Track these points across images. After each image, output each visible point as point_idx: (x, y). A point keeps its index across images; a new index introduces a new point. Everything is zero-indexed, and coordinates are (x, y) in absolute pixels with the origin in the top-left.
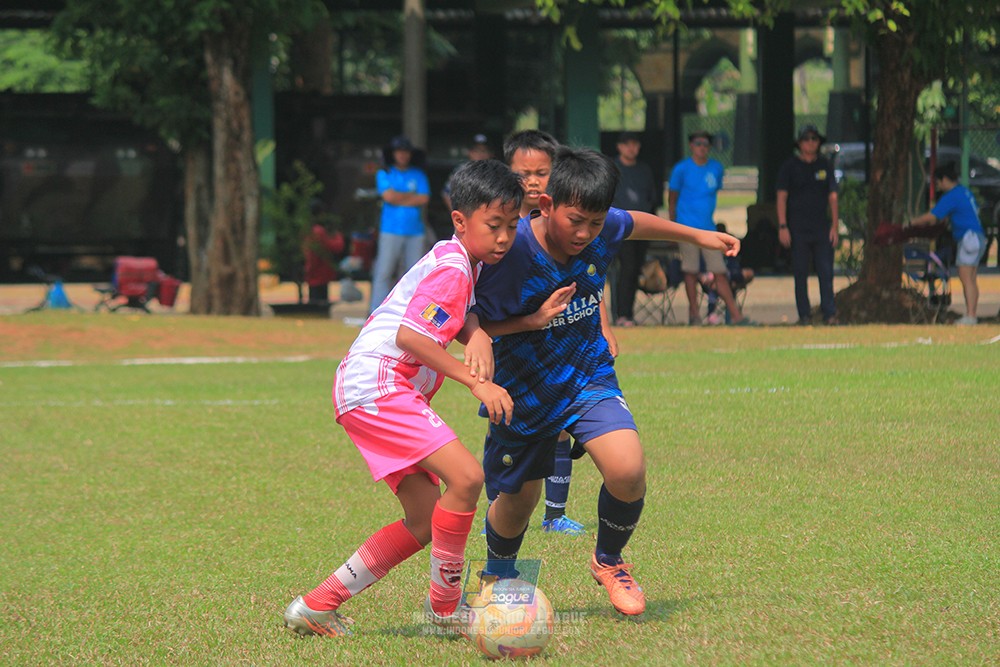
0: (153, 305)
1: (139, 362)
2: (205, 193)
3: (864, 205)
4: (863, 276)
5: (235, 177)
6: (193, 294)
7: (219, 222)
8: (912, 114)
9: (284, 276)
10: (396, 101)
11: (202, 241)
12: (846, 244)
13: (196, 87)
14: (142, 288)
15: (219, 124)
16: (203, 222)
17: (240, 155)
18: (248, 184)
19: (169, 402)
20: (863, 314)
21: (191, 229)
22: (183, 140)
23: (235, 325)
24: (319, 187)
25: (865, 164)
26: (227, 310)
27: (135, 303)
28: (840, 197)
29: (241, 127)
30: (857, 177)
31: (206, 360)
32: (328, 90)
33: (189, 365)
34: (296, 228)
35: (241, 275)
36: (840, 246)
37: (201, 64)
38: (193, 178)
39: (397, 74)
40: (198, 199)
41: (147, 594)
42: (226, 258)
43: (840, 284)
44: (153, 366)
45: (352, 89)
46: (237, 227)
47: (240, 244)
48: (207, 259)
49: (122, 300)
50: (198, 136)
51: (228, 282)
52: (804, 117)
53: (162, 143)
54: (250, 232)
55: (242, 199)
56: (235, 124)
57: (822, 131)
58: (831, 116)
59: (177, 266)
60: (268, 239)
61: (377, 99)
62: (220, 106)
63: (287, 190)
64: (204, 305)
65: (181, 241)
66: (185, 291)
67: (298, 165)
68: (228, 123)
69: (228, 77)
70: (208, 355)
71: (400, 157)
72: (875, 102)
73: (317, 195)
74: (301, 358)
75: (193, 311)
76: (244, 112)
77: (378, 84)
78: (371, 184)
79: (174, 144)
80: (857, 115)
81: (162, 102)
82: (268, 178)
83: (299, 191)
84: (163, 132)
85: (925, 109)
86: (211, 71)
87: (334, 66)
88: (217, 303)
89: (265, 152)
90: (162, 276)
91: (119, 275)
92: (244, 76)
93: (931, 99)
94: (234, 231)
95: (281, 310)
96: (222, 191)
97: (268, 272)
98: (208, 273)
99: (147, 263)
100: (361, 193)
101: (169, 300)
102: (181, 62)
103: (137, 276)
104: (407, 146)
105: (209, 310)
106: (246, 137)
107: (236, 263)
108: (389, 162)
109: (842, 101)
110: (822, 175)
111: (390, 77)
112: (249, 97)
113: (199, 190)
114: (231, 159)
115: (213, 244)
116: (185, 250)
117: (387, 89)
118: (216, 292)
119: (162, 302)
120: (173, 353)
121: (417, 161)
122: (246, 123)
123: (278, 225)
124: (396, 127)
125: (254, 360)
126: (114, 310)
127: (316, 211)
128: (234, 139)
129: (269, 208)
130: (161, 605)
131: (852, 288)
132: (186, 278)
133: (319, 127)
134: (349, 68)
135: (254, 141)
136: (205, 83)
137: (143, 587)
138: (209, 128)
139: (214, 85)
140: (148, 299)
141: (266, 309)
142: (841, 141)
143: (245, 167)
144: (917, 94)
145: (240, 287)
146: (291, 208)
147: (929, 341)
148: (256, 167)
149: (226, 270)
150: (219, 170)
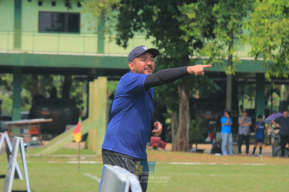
0: (159, 149)
2: (176, 122)
5: (184, 118)
6: (173, 146)
7: (180, 129)
11: (175, 133)
13: (176, 96)
15: (181, 105)
16: (176, 129)
17: (186, 113)
18: (188, 119)
21: (173, 131)
23: (184, 154)
24: (201, 121)
26: (181, 150)
29: (186, 106)
34: (196, 131)
35: (185, 142)
37: (177, 90)
38: (173, 118)
42: (181, 138)
46: (184, 130)
47: (185, 134)
48: (176, 138)
49: (152, 147)
51: (182, 143)
54: (187, 131)
55: (186, 123)
56: (185, 105)
62: (181, 100)
63: (194, 121)
64: (175, 149)
67: (196, 115)
68: (183, 104)
69: (183, 94)
73: (201, 123)
75: (173, 150)
76: (187, 102)
83: (197, 121)
86: (179, 92)
88: (179, 149)
91: (151, 141)
94: (183, 131)
96: (181, 121)
98: (177, 141)
101: (163, 147)
102: (172, 89)
103: (156, 141)
105: (177, 150)
106: (188, 108)
107: (184, 139)
114: (183, 113)
115: (178, 134)
118: (179, 146)
123: (191, 130)
126: (150, 150)
128: (184, 108)
132: (170, 141)
136: (178, 95)
138: (178, 105)
139: (180, 95)
143: (187, 115)
145: (185, 145)
146: (194, 126)
149: (181, 141)
150: (180, 116)
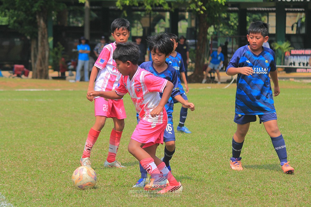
0: (23, 76)
1: (20, 90)
2: (36, 50)
3: (195, 55)
4: (194, 72)
5: (43, 46)
6: (33, 74)
7: (39, 56)
8: (206, 33)
9: (55, 70)
10: (83, 28)
11: (35, 61)
12: (190, 64)
13: (34, 24)
14: (20, 72)
15: (40, 33)
16: (35, 56)
17: (45, 41)
18: (47, 47)
19: (27, 100)
20: (194, 81)
21: (33, 58)
22: (31, 36)
23: (43, 81)
24: (64, 48)
25: (195, 45)
26: (41, 78)
27: (19, 76)
28: (189, 53)
29: (45, 34)
30: (193, 48)
31: (35, 90)
32: (66, 25)
33: (32, 91)
34: (58, 58)
35: (44, 69)
36: (189, 65)
37: (35, 18)
38: (33, 46)
39: (83, 22)
40: (34, 51)
41: (21, 146)
42: (41, 65)
43: (189, 74)
44: (23, 91)
45: (72, 25)
46: (44, 58)
47: (44, 62)
48: (36, 65)
49: (16, 75)
50: (34, 36)
51: (41, 71)
52: (181, 34)
53: (26, 37)
54: (47, 59)
55: (45, 51)
57: (185, 37)
58: (187, 34)
59: (29, 67)
60: (51, 61)
61: (78, 28)
62: (40, 29)
63: (56, 49)
64: (35, 77)
65: (30, 61)
66: (31, 73)
67: (59, 43)
68: (42, 33)
69: (42, 22)
70: (36, 88)
71: (83, 41)
72: (198, 30)
73: (63, 50)
74: (59, 90)
75: (33, 78)
76: (46, 30)
77: (78, 24)
78: (76, 48)
79: (28, 38)
80: (193, 33)
81: (26, 27)
82: (51, 46)
83: (59, 49)
84: (26, 35)
85: (210, 32)
86: (38, 20)
87: (67, 19)
88: (39, 76)
89: (51, 40)
90: (25, 69)
91: (15, 69)
92: (46, 21)
93: (211, 30)
95: (54, 78)
96: (40, 49)
97: (51, 69)
98: (37, 69)
99: (21, 66)
100: (74, 50)
101: (27, 75)
102: (31, 18)
103: (19, 69)
104: (84, 39)
105: (37, 78)
106: (46, 36)
107: (43, 66)
108: (80, 43)
109: (190, 30)
110: (185, 47)
111: (81, 22)
112: (47, 27)
113: (34, 49)
114: (42, 41)
115: (38, 62)
116: (31, 64)
117: (80, 25)
118: (38, 73)
119: (25, 76)
120: (28, 88)
121: (87, 42)
122: (46, 33)
123: (53, 57)
124: (83, 34)
125: (47, 90)
126: (13, 77)
127: (63, 54)
128: (43, 36)
129: (52, 54)
130: (25, 149)
131: (192, 75)
132: (31, 70)
133: (64, 34)
134: (71, 20)
135: (48, 37)
136: (36, 23)
137: (21, 144)
138: (37, 34)
139: (38, 24)
140: (22, 75)
141: (50, 78)
142: (190, 39)
143: (46, 43)
144: (208, 28)
145: (44, 72)
146: (57, 53)
147: (210, 88)
148: (48, 44)
149: (41, 68)
150: (39, 44)
